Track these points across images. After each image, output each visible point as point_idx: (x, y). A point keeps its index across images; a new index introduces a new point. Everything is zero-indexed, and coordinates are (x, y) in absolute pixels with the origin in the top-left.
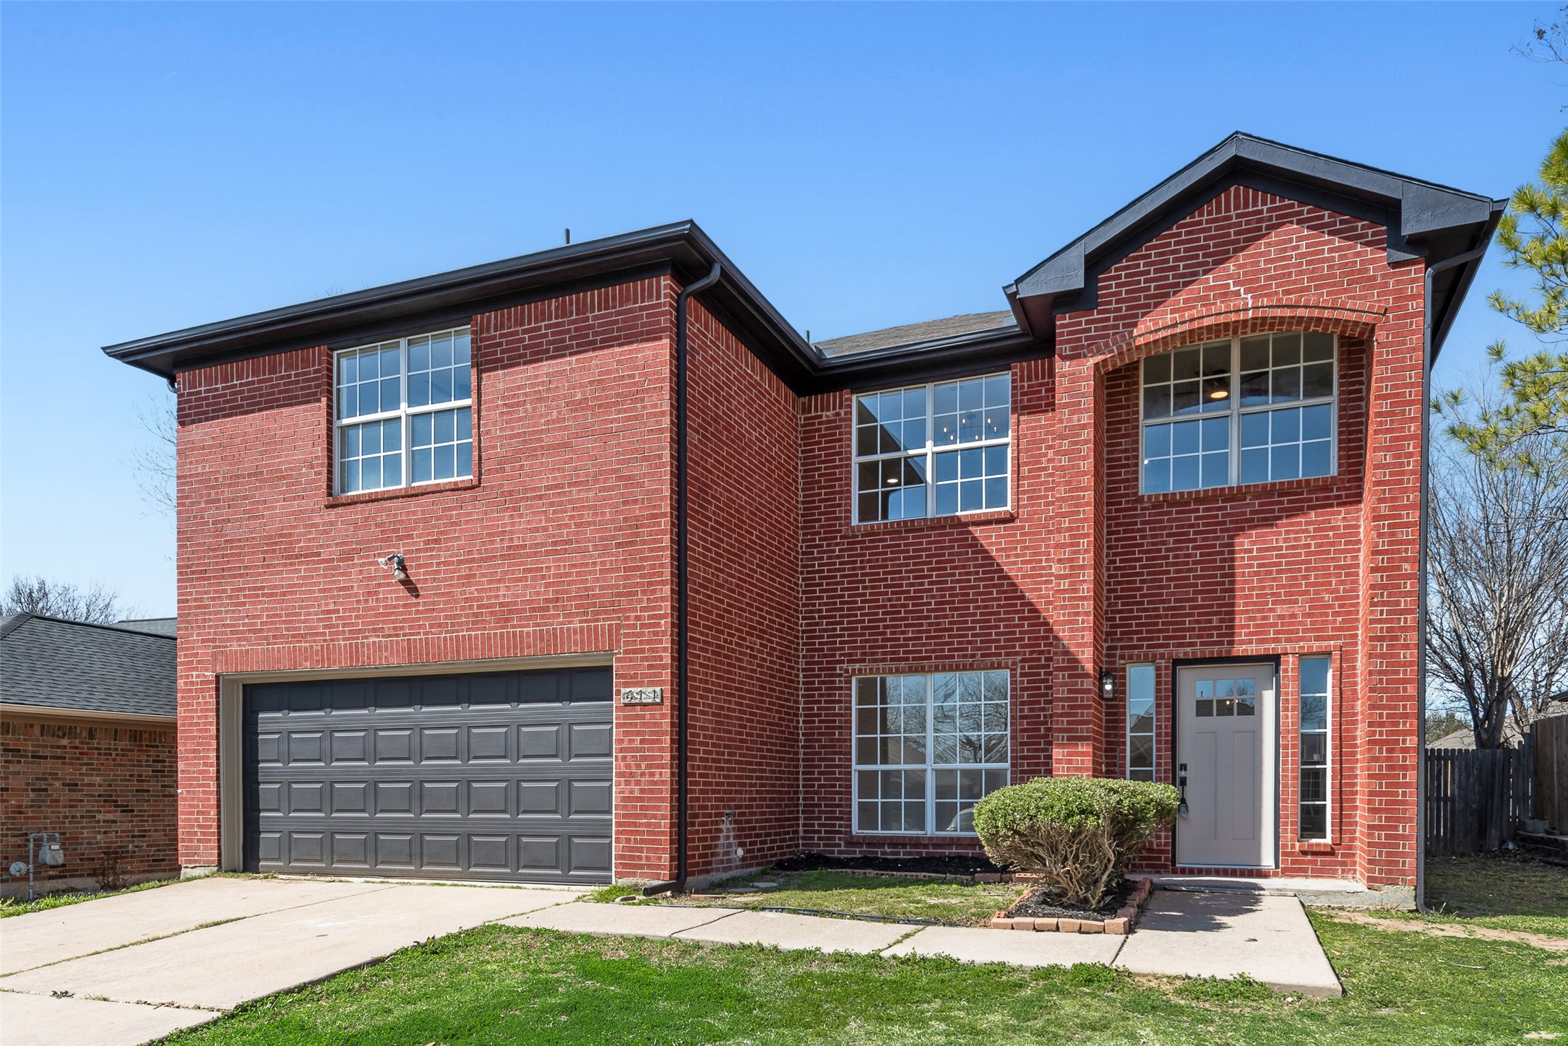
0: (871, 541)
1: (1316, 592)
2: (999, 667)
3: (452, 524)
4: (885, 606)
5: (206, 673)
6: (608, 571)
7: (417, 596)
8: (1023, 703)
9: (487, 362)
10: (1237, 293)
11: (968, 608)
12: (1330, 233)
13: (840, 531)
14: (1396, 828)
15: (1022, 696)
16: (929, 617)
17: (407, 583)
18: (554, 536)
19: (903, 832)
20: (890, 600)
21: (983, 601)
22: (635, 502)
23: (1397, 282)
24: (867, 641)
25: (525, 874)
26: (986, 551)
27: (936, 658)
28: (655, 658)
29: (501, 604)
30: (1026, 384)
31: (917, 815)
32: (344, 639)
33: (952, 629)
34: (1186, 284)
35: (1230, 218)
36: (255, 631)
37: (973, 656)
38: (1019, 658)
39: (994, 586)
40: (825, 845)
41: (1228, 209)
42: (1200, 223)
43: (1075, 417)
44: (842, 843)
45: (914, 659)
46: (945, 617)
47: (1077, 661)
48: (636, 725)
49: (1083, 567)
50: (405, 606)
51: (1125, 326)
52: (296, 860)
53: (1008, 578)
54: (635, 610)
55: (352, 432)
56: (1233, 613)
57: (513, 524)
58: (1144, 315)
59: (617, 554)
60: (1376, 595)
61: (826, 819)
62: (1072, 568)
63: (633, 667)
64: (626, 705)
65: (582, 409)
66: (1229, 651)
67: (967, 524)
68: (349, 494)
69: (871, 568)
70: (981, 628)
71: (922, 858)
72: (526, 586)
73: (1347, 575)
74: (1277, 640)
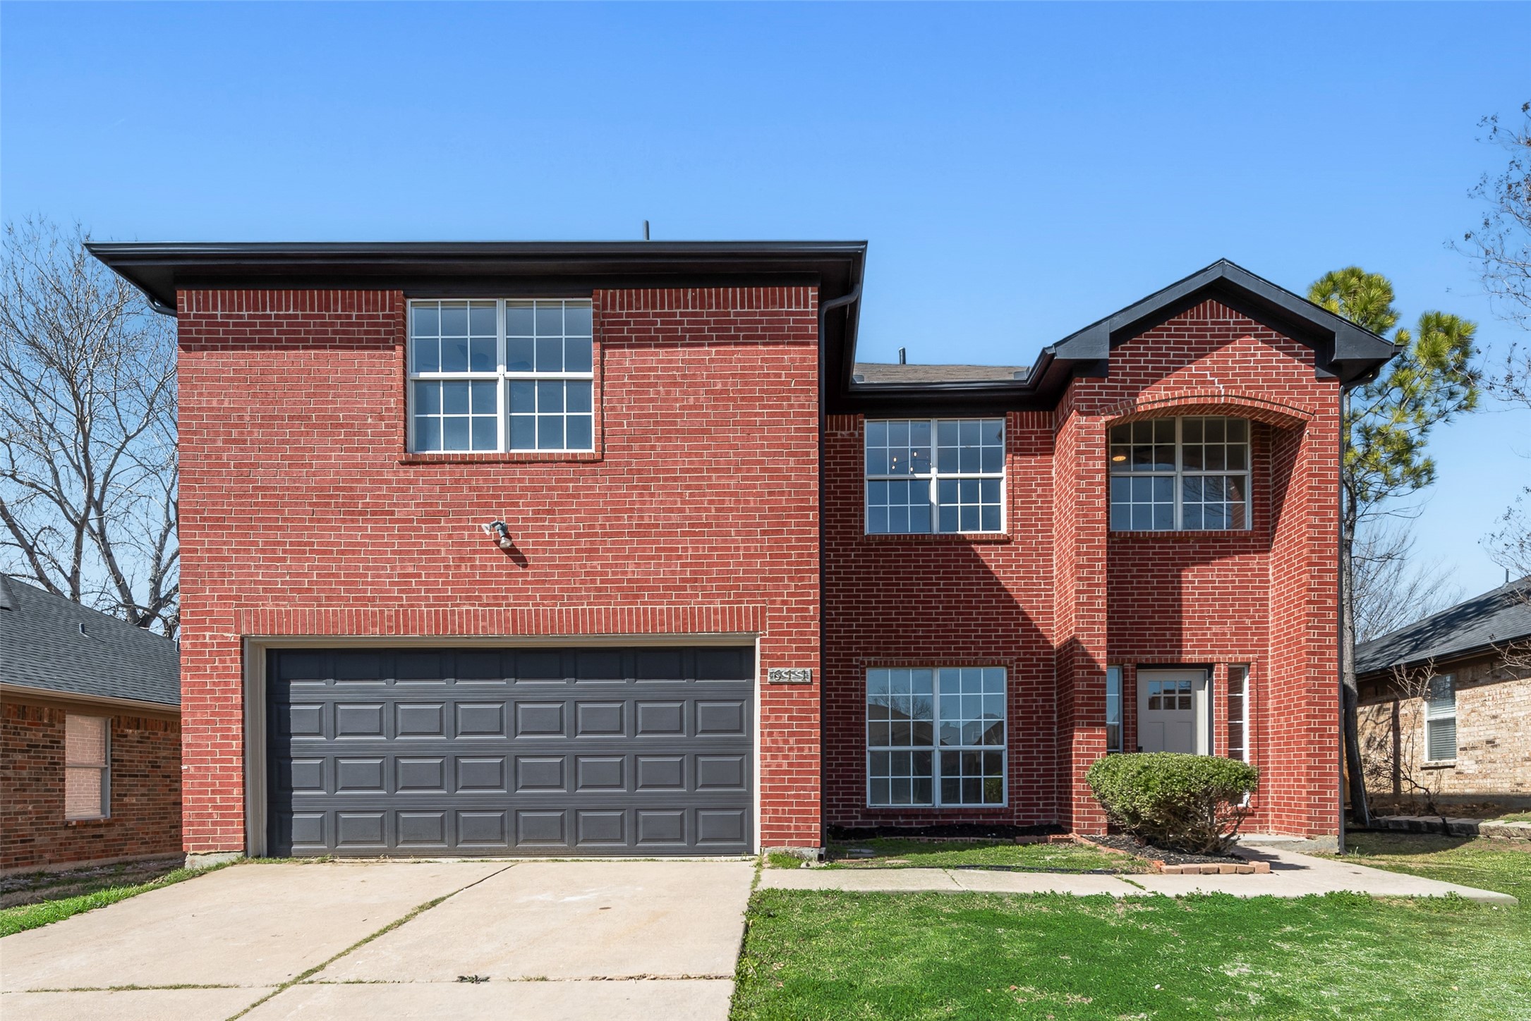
0: (884, 550)
1: (1240, 617)
2: (999, 664)
3: (569, 496)
4: (898, 608)
5: (226, 635)
6: (752, 556)
7: (525, 566)
8: (1018, 695)
9: (611, 339)
10: (1213, 383)
11: (971, 614)
12: (1277, 348)
13: (855, 539)
14: (1325, 793)
15: (1018, 690)
16: (937, 620)
17: (511, 551)
18: (691, 518)
19: (912, 805)
20: (902, 602)
21: (984, 608)
22: (782, 493)
23: (1321, 393)
24: (882, 637)
25: (645, 848)
26: (986, 567)
27: (944, 654)
28: (804, 641)
29: (629, 581)
30: (1018, 430)
31: (924, 790)
32: (427, 606)
33: (958, 631)
34: (1176, 369)
35: (1206, 323)
36: (299, 591)
37: (976, 654)
38: (1015, 657)
39: (994, 596)
40: (842, 818)
41: (1205, 317)
42: (1185, 323)
43: (1091, 462)
44: (859, 816)
45: (924, 655)
46: (952, 620)
47: (1094, 661)
48: (783, 703)
49: (1098, 585)
50: (509, 575)
51: (1129, 395)
52: (345, 842)
53: (1005, 590)
54: (781, 595)
55: (429, 387)
56: (1181, 629)
57: (644, 503)
58: (1144, 388)
59: (762, 541)
60: (1310, 621)
61: (843, 794)
62: (1089, 585)
63: (780, 649)
64: (772, 684)
65: (723, 399)
66: (1179, 659)
67: (970, 542)
68: (427, 452)
69: (884, 573)
70: (982, 631)
71: (932, 827)
72: (660, 565)
73: (1260, 605)
74: (1212, 652)
